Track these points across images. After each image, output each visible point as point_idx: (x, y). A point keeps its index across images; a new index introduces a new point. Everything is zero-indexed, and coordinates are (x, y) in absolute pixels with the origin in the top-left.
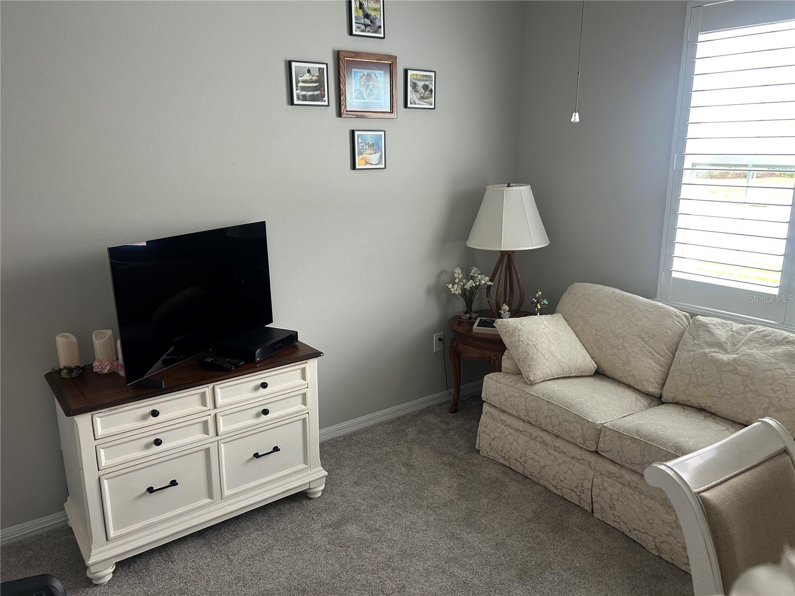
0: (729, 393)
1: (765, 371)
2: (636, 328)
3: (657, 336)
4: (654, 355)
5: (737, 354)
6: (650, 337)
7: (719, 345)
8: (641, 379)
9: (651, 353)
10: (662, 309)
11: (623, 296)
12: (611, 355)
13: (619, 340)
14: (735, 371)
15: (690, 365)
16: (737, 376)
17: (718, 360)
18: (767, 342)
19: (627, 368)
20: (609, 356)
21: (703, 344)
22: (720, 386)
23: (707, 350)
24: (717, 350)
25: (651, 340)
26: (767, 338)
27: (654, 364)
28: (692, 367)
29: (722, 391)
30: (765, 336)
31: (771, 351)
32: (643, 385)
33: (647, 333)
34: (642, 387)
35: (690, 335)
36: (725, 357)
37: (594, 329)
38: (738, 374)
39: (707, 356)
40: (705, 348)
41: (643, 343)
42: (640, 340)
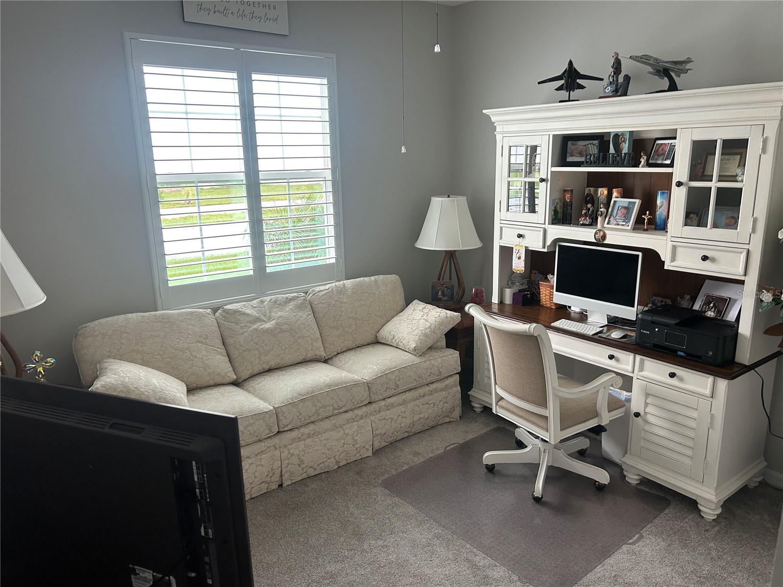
0: (288, 346)
1: (296, 322)
2: (190, 336)
3: (209, 335)
4: (217, 351)
5: (273, 320)
6: (205, 338)
7: (258, 320)
8: (225, 373)
9: (214, 350)
10: (196, 313)
11: (155, 316)
12: (189, 368)
13: (186, 353)
14: (282, 331)
15: (252, 343)
16: (285, 333)
17: (268, 329)
18: (280, 304)
19: (210, 371)
20: (189, 370)
21: (248, 324)
22: (280, 345)
23: (255, 326)
24: (260, 324)
25: (207, 341)
26: (277, 303)
27: (222, 357)
28: (255, 343)
29: (284, 348)
30: (275, 302)
31: (288, 309)
32: (229, 377)
33: (201, 336)
34: (228, 379)
35: (231, 323)
36: (268, 325)
37: (157, 355)
38: (285, 331)
39: (259, 331)
40: (251, 326)
41: (204, 346)
42: (200, 344)
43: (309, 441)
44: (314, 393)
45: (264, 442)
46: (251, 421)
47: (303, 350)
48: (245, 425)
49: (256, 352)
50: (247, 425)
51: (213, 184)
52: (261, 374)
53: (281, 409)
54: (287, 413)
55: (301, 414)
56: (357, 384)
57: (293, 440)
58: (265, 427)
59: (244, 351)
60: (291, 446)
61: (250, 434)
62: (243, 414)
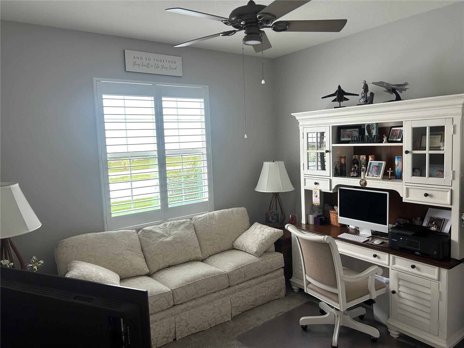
0: (180, 252)
1: (185, 237)
2: (123, 246)
3: (134, 245)
4: (138, 255)
5: (172, 236)
6: (131, 248)
7: (162, 236)
8: (143, 269)
9: (137, 254)
10: (126, 233)
11: (103, 234)
12: (122, 266)
13: (120, 256)
14: (177, 242)
15: (159, 250)
16: (178, 243)
17: (168, 241)
18: (176, 226)
19: (134, 267)
20: (122, 267)
21: (157, 239)
22: (175, 251)
23: (161, 240)
24: (164, 238)
25: (133, 249)
26: (174, 225)
27: (141, 259)
28: (160, 250)
29: (177, 253)
30: (173, 225)
31: (180, 229)
32: (145, 271)
33: (129, 246)
34: (145, 272)
35: (147, 238)
36: (169, 239)
37: (103, 258)
38: (178, 242)
39: (163, 242)
40: (158, 239)
41: (131, 252)
42: (128, 251)
43: (192, 310)
44: (195, 280)
45: (165, 312)
46: (158, 298)
47: (189, 254)
48: (154, 301)
49: (161, 255)
50: (155, 300)
51: (140, 158)
52: (164, 269)
53: (175, 291)
54: (179, 293)
55: (187, 294)
56: (221, 275)
57: (183, 310)
58: (166, 302)
59: (154, 255)
60: (182, 314)
61: (157, 306)
62: (153, 294)
